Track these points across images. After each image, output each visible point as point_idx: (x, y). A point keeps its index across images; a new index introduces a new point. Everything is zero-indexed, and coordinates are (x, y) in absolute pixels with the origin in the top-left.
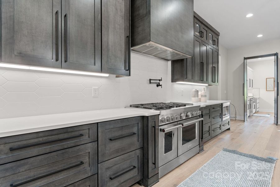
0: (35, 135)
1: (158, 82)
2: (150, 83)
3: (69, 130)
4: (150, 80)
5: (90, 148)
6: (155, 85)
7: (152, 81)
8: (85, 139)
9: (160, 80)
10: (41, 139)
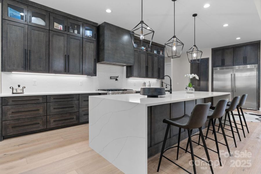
0: (60, 96)
1: (116, 78)
2: (111, 79)
3: (69, 95)
4: (111, 77)
5: (76, 102)
6: (115, 80)
7: (112, 78)
8: (75, 99)
9: (117, 77)
10: (61, 97)
